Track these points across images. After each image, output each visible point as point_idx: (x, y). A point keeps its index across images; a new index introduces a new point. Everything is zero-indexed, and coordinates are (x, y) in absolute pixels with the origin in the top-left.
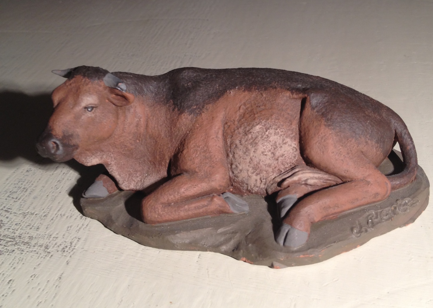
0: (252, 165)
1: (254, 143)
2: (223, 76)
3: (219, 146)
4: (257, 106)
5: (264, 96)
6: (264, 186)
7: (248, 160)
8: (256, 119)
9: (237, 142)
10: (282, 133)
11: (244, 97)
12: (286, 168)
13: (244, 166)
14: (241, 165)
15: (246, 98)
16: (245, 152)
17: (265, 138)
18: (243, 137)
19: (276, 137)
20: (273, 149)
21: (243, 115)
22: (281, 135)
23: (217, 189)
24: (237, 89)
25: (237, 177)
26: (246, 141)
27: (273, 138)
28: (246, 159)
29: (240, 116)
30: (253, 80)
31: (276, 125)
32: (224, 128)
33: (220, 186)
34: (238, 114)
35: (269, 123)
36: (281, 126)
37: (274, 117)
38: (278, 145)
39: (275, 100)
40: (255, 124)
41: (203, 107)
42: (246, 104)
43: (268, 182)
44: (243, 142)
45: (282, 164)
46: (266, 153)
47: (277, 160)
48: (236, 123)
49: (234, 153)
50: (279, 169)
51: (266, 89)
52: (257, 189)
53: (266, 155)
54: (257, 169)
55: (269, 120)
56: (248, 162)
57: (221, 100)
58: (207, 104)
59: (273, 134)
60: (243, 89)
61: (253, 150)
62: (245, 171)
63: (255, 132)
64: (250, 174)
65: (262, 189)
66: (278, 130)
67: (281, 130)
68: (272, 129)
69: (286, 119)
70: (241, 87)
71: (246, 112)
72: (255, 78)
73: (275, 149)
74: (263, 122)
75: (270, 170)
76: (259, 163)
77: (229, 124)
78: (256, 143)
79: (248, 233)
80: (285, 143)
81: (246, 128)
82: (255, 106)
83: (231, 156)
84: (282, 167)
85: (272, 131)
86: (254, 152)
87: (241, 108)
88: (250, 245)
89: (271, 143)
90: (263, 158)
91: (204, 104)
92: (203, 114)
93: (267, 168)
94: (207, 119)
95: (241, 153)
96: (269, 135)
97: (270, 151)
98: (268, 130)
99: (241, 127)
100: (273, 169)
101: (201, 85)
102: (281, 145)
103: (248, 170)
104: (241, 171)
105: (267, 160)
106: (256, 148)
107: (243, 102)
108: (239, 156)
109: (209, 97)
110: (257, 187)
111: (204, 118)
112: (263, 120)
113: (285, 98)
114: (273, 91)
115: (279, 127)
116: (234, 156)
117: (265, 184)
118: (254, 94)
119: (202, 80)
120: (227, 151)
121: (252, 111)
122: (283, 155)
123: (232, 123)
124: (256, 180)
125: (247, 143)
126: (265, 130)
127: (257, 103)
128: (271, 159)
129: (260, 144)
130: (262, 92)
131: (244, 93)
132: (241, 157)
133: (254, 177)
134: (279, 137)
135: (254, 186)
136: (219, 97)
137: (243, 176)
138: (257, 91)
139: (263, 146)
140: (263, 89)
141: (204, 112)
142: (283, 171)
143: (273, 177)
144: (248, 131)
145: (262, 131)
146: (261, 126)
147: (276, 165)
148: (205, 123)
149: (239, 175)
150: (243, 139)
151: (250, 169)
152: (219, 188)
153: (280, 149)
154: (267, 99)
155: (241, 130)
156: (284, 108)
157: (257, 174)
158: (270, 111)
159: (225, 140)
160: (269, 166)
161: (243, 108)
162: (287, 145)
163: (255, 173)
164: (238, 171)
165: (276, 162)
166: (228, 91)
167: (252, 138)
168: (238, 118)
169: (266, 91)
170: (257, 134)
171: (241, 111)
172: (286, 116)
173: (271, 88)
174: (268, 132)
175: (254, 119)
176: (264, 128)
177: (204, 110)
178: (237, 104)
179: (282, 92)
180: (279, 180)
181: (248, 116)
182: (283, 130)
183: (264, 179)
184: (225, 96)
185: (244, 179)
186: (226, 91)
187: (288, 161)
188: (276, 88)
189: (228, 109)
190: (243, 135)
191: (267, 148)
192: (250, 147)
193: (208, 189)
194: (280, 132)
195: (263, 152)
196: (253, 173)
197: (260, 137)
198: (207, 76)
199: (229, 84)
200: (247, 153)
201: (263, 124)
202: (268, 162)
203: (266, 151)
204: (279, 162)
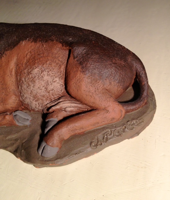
0: (32, 95)
1: (33, 81)
2: (20, 30)
3: (12, 81)
4: (38, 54)
5: (44, 46)
6: (41, 108)
7: (29, 92)
8: (36, 64)
9: (23, 79)
10: (53, 75)
11: (31, 47)
12: (55, 98)
13: (27, 95)
14: (26, 95)
15: (32, 48)
16: (28, 87)
17: (41, 78)
18: (27, 76)
19: (48, 77)
20: (46, 85)
21: (28, 60)
22: (52, 76)
23: (9, 109)
24: (27, 40)
25: (25, 101)
26: (28, 79)
27: (46, 78)
28: (28, 91)
29: (27, 60)
30: (40, 33)
31: (49, 69)
32: (17, 68)
33: (12, 107)
34: (26, 58)
35: (44, 67)
36: (52, 70)
37: (48, 62)
38: (49, 83)
39: (51, 50)
40: (34, 68)
41: (4, 53)
42: (32, 52)
43: (43, 106)
44: (27, 79)
45: (53, 95)
46: (41, 88)
47: (49, 92)
48: (24, 65)
49: (22, 86)
50: (50, 99)
51: (46, 42)
52: (37, 109)
53: (41, 89)
54: (35, 97)
55: (45, 65)
56: (30, 93)
57: (16, 48)
58: (6, 51)
59: (46, 75)
60: (31, 41)
61: (32, 85)
62: (28, 99)
63: (34, 73)
64: (32, 101)
65: (40, 109)
66: (50, 72)
67: (52, 72)
68: (45, 71)
69: (57, 64)
70: (30, 39)
71: (30, 58)
72: (41, 32)
73: (47, 85)
74: (40, 66)
75: (45, 99)
76: (37, 94)
77: (19, 66)
78: (34, 81)
79: (24, 141)
80: (55, 82)
81: (29, 70)
82: (37, 54)
83: (20, 88)
84: (52, 97)
85: (45, 73)
86: (33, 87)
87: (28, 55)
88: (23, 151)
89: (44, 81)
90: (39, 91)
91: (5, 50)
92: (3, 58)
93: (42, 98)
94: (5, 62)
95: (25, 87)
96: (43, 76)
97: (44, 87)
98: (43, 73)
99: (26, 69)
100: (46, 98)
101: (4, 37)
102: (52, 83)
103: (30, 98)
104: (26, 98)
105: (42, 92)
106: (34, 84)
107: (30, 50)
108: (24, 88)
109: (8, 46)
110: (37, 108)
111: (3, 61)
112: (40, 65)
113: (58, 49)
114: (51, 43)
115: (50, 70)
116: (21, 88)
117: (42, 107)
118: (38, 45)
119: (6, 33)
120: (18, 84)
121: (34, 58)
122: (53, 90)
123: (21, 65)
124: (36, 105)
125: (28, 80)
126: (41, 72)
127: (38, 51)
128: (45, 92)
129: (37, 81)
130: (43, 43)
131: (31, 44)
132: (25, 90)
133: (34, 102)
134: (50, 78)
135: (35, 107)
136: (14, 46)
137: (27, 101)
138: (40, 42)
139: (39, 83)
140: (45, 41)
141: (3, 57)
142: (53, 100)
143: (46, 103)
144: (30, 72)
145: (39, 73)
146: (38, 69)
147: (48, 96)
148: (3, 64)
149: (25, 100)
150: (26, 78)
151: (32, 97)
152: (11, 109)
153: (51, 85)
154: (46, 49)
155: (26, 71)
156: (57, 55)
157: (36, 101)
158: (46, 58)
159: (17, 76)
160: (44, 96)
161: (29, 55)
162: (56, 83)
163: (34, 101)
164: (24, 98)
165: (48, 94)
166: (21, 42)
167: (32, 77)
168: (25, 62)
169: (46, 43)
170: (35, 75)
171: (28, 57)
172: (57, 62)
173: (50, 41)
174: (42, 73)
175: (35, 64)
176: (40, 70)
177: (4, 55)
178: (25, 52)
179: (56, 44)
180: (49, 106)
181: (31, 61)
182: (54, 72)
183: (40, 104)
184: (19, 45)
185: (29, 103)
186: (20, 42)
187: (57, 93)
188: (53, 41)
189: (20, 54)
190: (27, 75)
191: (41, 84)
192: (30, 83)
193: (3, 110)
194: (51, 74)
195: (39, 88)
196: (33, 100)
197: (37, 77)
198: (10, 30)
199: (23, 36)
200: (29, 87)
201: (40, 68)
202: (42, 94)
203: (41, 86)
204: (50, 94)
